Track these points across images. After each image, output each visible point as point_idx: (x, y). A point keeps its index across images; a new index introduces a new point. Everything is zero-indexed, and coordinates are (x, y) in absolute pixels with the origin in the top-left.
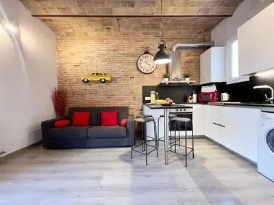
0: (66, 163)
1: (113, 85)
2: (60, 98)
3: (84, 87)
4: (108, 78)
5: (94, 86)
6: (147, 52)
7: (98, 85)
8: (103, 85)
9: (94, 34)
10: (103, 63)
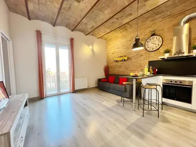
0: (101, 95)
1: (129, 62)
2: (107, 70)
3: (116, 63)
4: (126, 58)
5: (120, 63)
6: (154, 35)
7: (121, 62)
8: (124, 62)
9: (120, 34)
10: (125, 50)
